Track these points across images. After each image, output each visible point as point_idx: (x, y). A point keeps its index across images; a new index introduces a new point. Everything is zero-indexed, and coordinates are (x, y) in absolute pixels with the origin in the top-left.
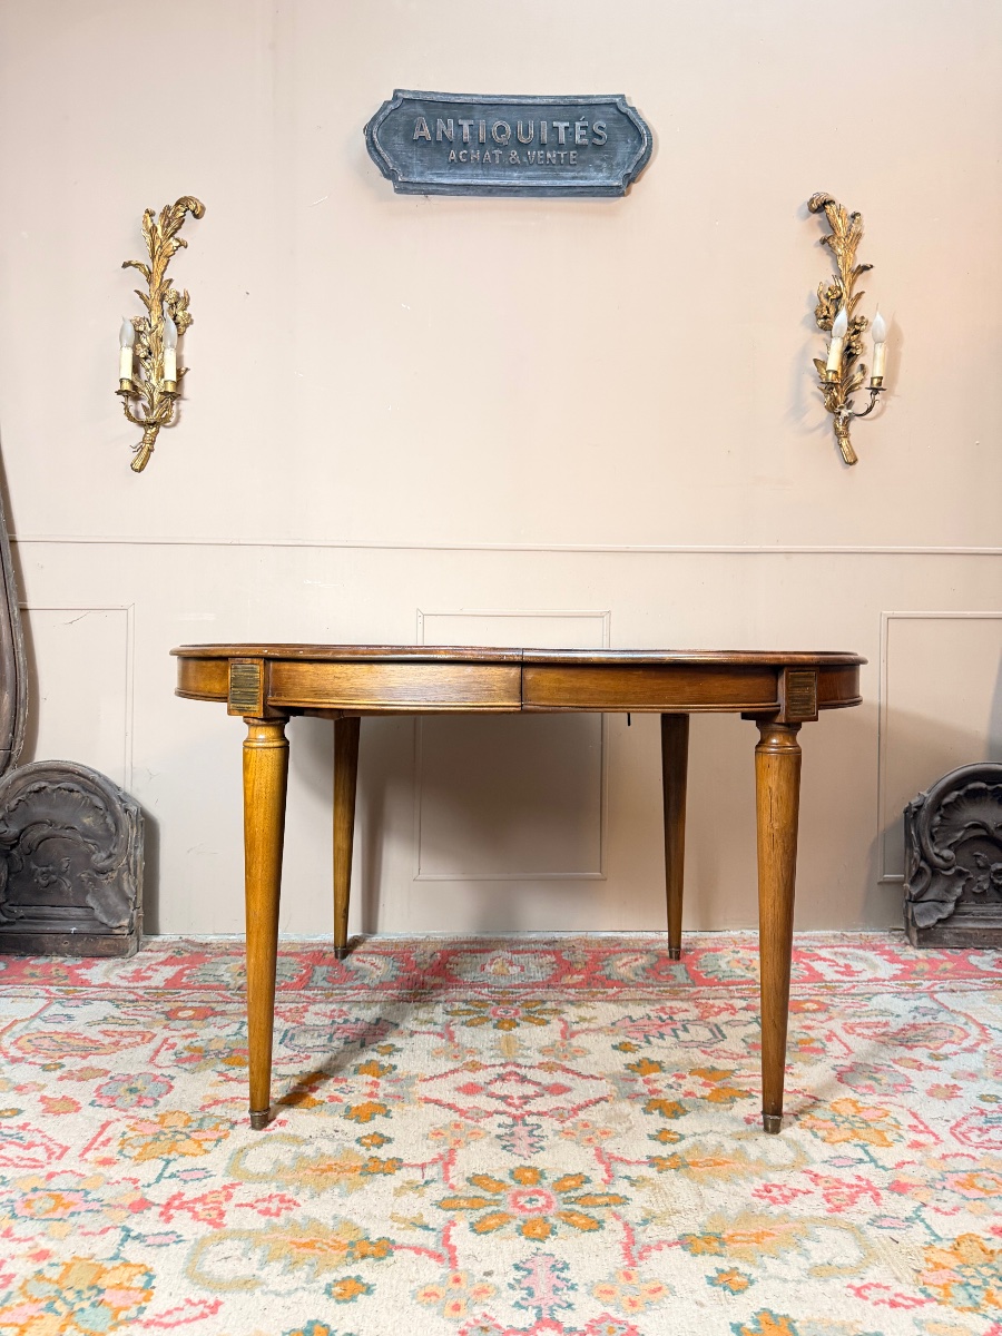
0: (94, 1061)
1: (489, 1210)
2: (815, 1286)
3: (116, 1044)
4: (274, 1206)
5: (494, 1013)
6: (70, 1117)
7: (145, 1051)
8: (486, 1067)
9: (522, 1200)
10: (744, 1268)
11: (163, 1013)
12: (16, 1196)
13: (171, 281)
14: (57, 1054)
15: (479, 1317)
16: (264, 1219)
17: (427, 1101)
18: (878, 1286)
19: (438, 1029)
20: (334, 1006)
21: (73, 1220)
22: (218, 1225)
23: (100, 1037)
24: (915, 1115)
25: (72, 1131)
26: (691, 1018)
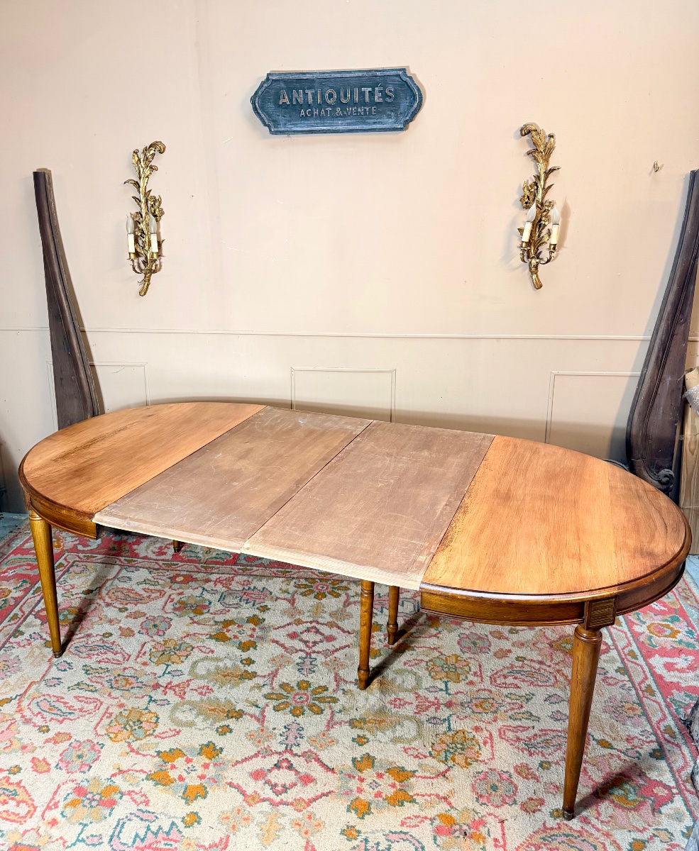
0: (141, 607)
1: (283, 700)
2: (391, 745)
3: (149, 597)
4: (204, 691)
5: (317, 587)
6: (131, 638)
7: (161, 602)
8: (304, 622)
9: (297, 697)
10: (368, 735)
11: (170, 578)
12: (112, 678)
13: (150, 191)
14: (125, 602)
15: (266, 746)
16: (199, 696)
17: (274, 641)
18: (414, 749)
19: (289, 596)
20: (245, 578)
21: (132, 691)
22: (183, 698)
23: (142, 592)
24: (480, 666)
25: (131, 646)
26: (408, 597)
